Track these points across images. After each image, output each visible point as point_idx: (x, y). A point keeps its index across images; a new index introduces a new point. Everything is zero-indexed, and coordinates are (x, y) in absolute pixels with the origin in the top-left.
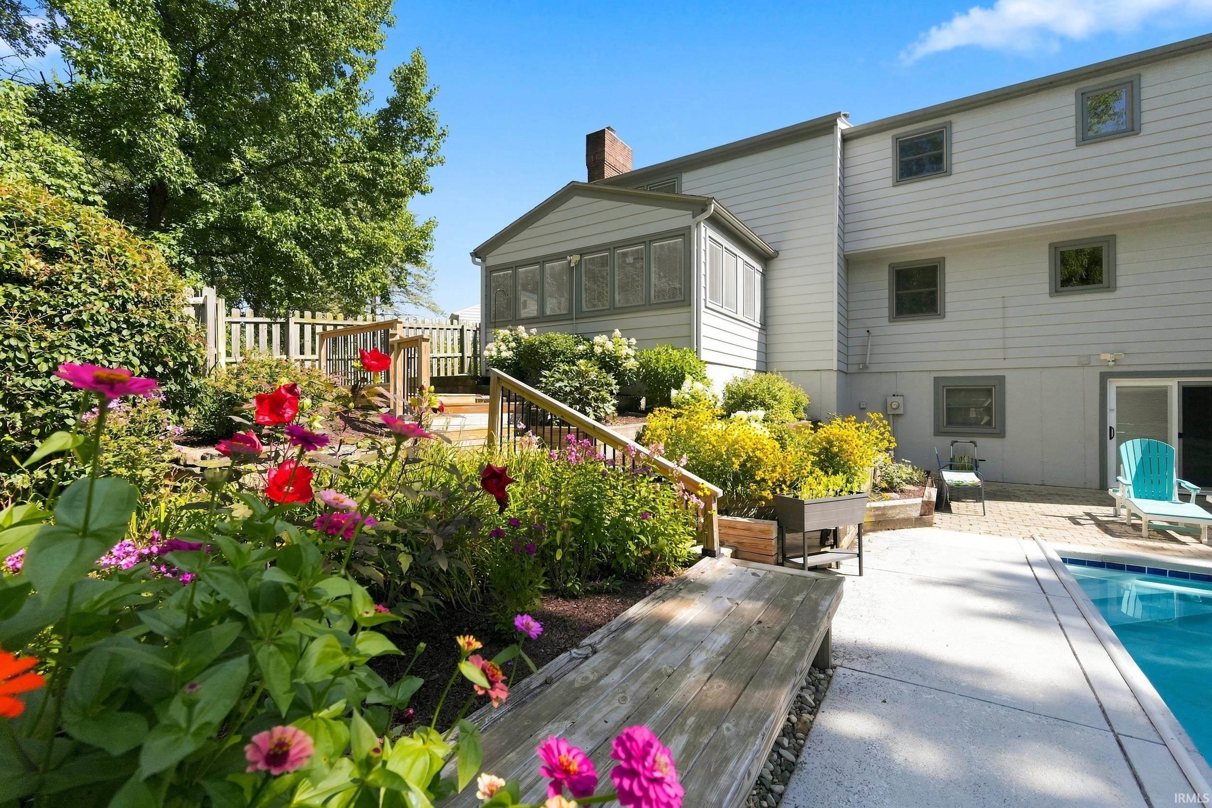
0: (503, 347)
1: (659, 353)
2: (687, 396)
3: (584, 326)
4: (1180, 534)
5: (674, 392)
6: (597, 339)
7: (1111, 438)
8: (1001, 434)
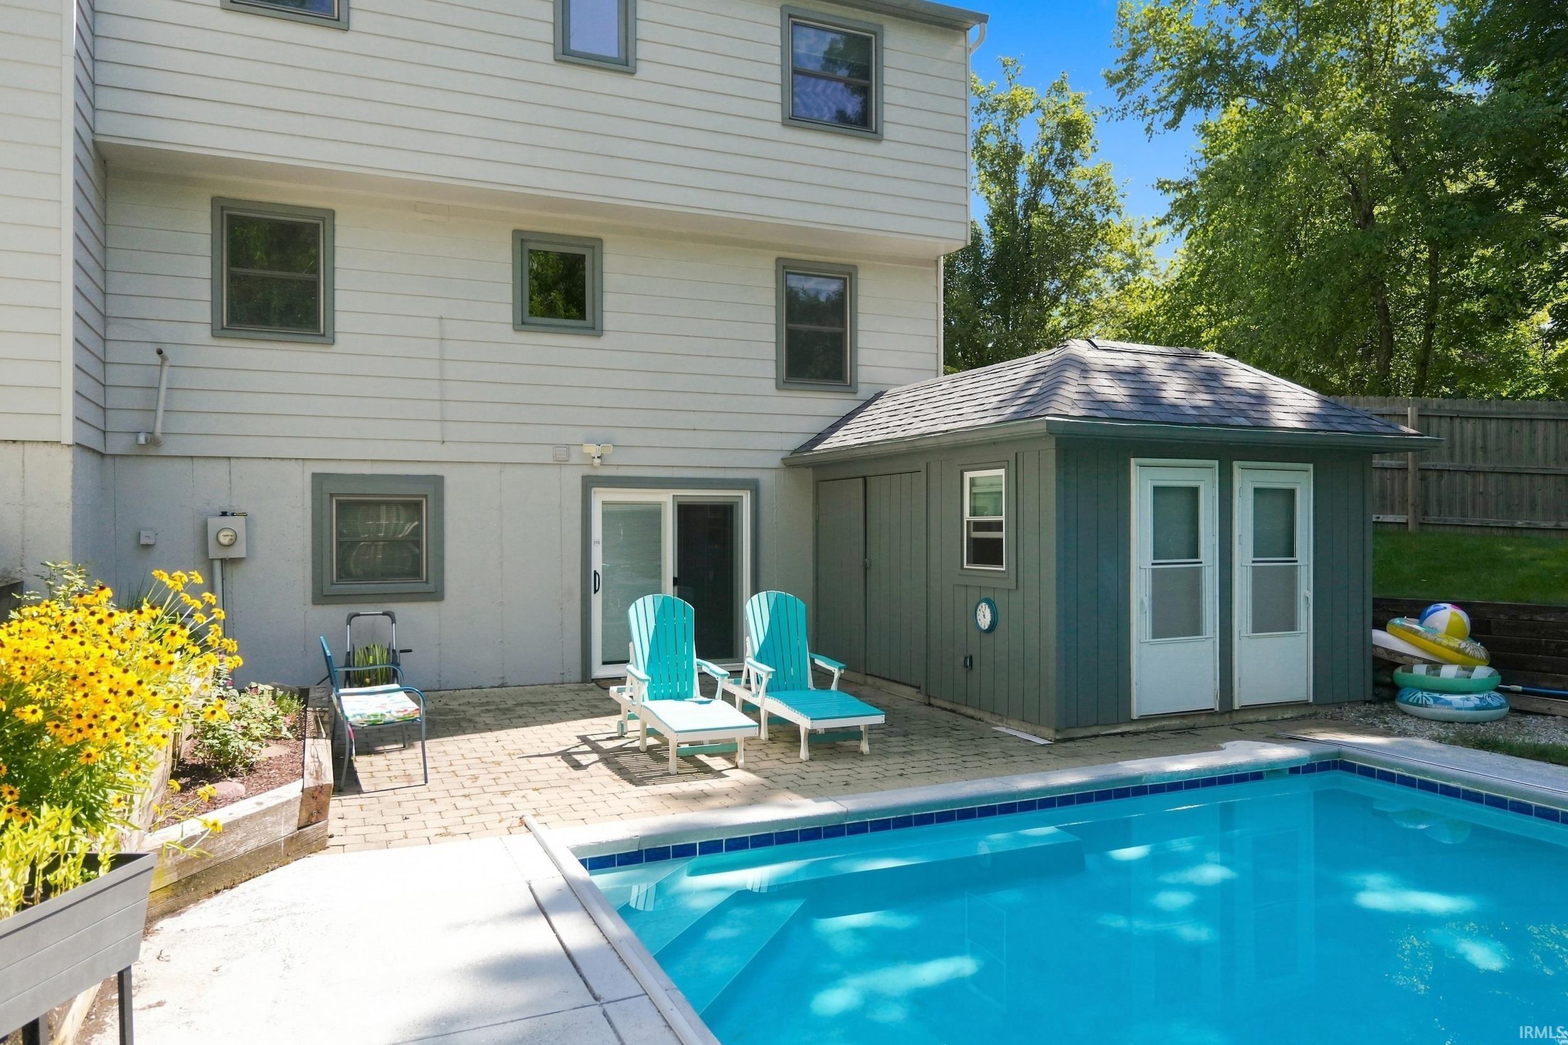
4: (709, 755)
7: (595, 592)
8: (436, 594)
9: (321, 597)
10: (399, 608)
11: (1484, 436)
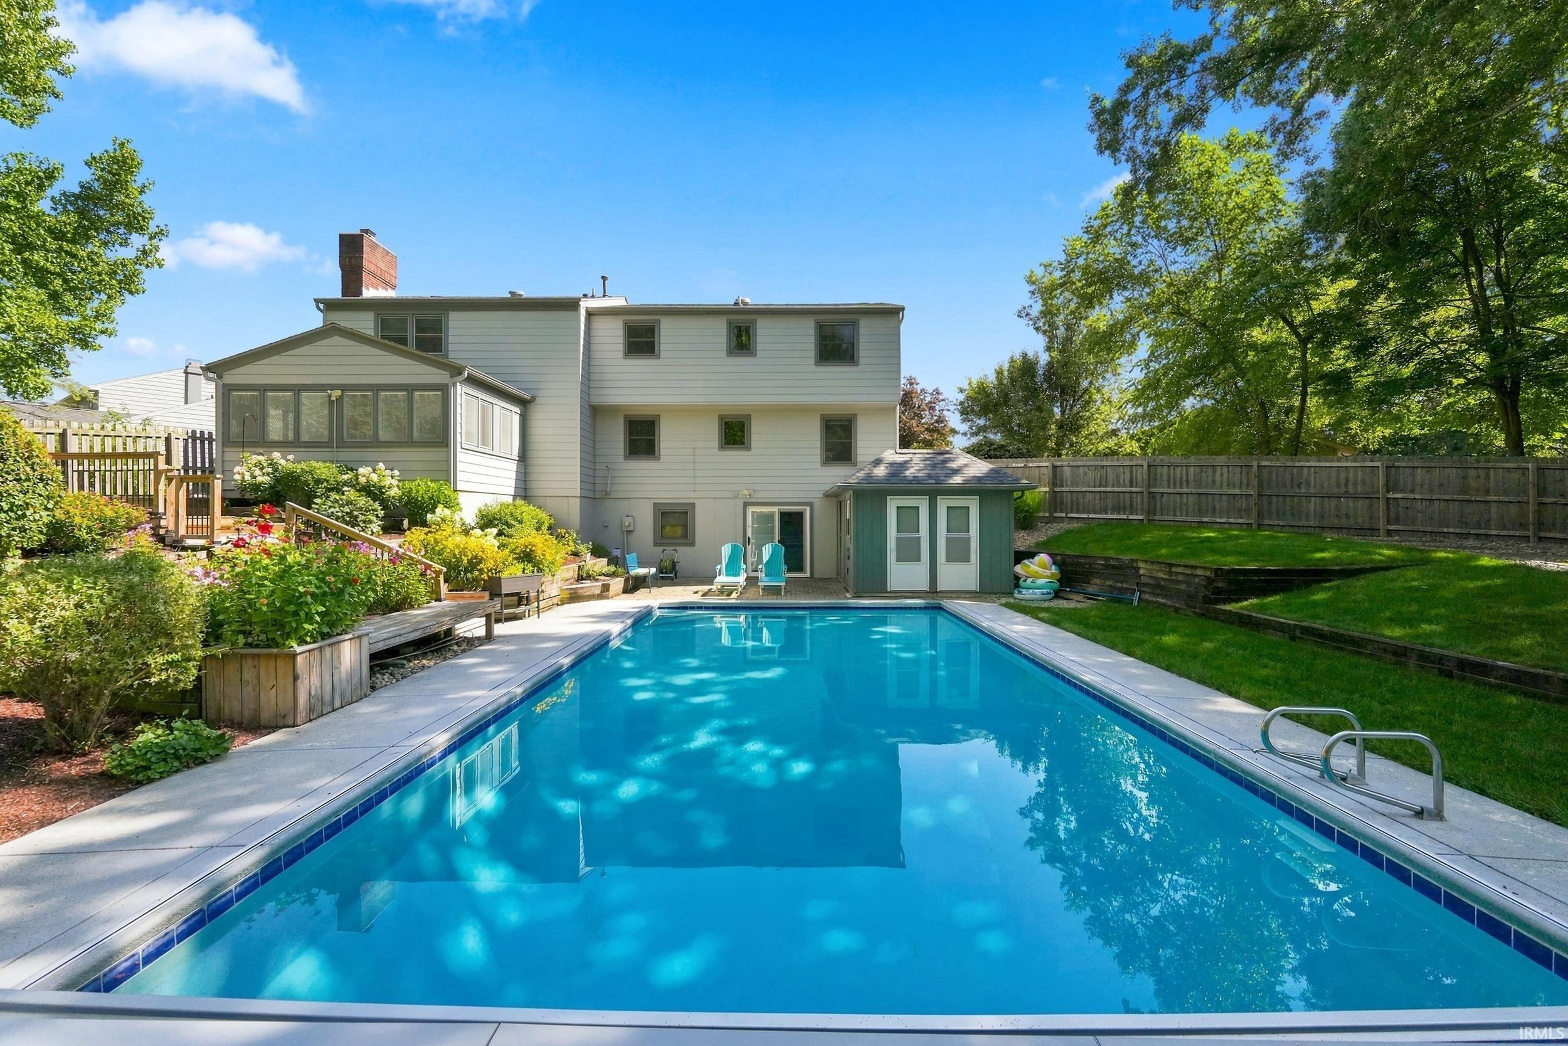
0: (257, 472)
1: (419, 485)
2: (439, 519)
3: (347, 455)
5: (429, 516)
6: (361, 470)
7: (749, 543)
8: (692, 543)
9: (656, 544)
10: (679, 549)
11: (1187, 474)
